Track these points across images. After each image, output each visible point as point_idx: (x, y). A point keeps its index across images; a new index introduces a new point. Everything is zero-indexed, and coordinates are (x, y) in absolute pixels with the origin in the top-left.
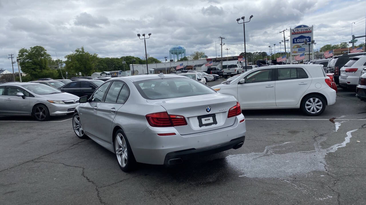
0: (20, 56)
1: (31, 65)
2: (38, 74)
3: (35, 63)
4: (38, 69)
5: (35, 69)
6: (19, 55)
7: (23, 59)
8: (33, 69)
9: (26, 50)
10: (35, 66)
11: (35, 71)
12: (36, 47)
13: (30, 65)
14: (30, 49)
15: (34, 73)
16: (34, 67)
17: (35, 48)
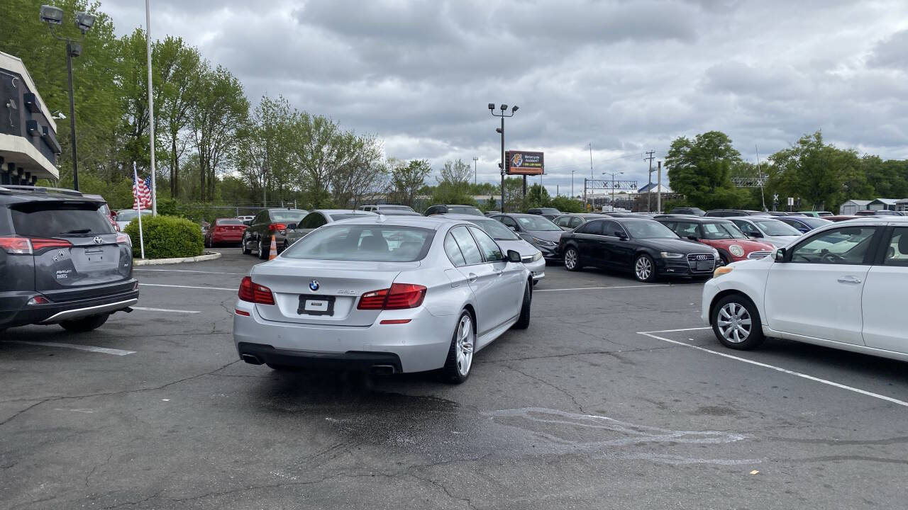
0: (672, 154)
1: (691, 174)
2: (703, 197)
3: (701, 170)
4: (705, 185)
5: (700, 185)
6: (670, 152)
7: (678, 161)
8: (695, 184)
9: (687, 141)
10: (700, 178)
11: (698, 189)
12: (709, 133)
13: (690, 176)
14: (696, 139)
15: (695, 193)
16: (697, 178)
17: (706, 136)
